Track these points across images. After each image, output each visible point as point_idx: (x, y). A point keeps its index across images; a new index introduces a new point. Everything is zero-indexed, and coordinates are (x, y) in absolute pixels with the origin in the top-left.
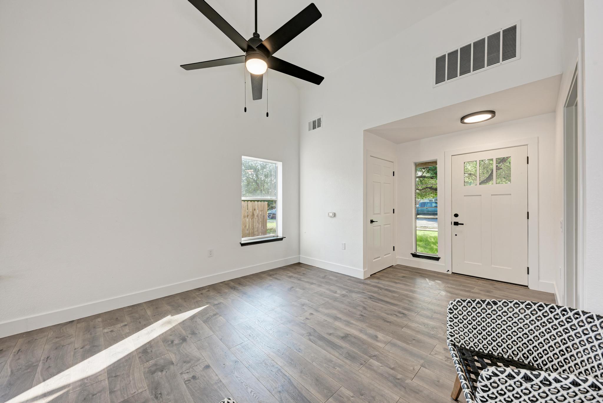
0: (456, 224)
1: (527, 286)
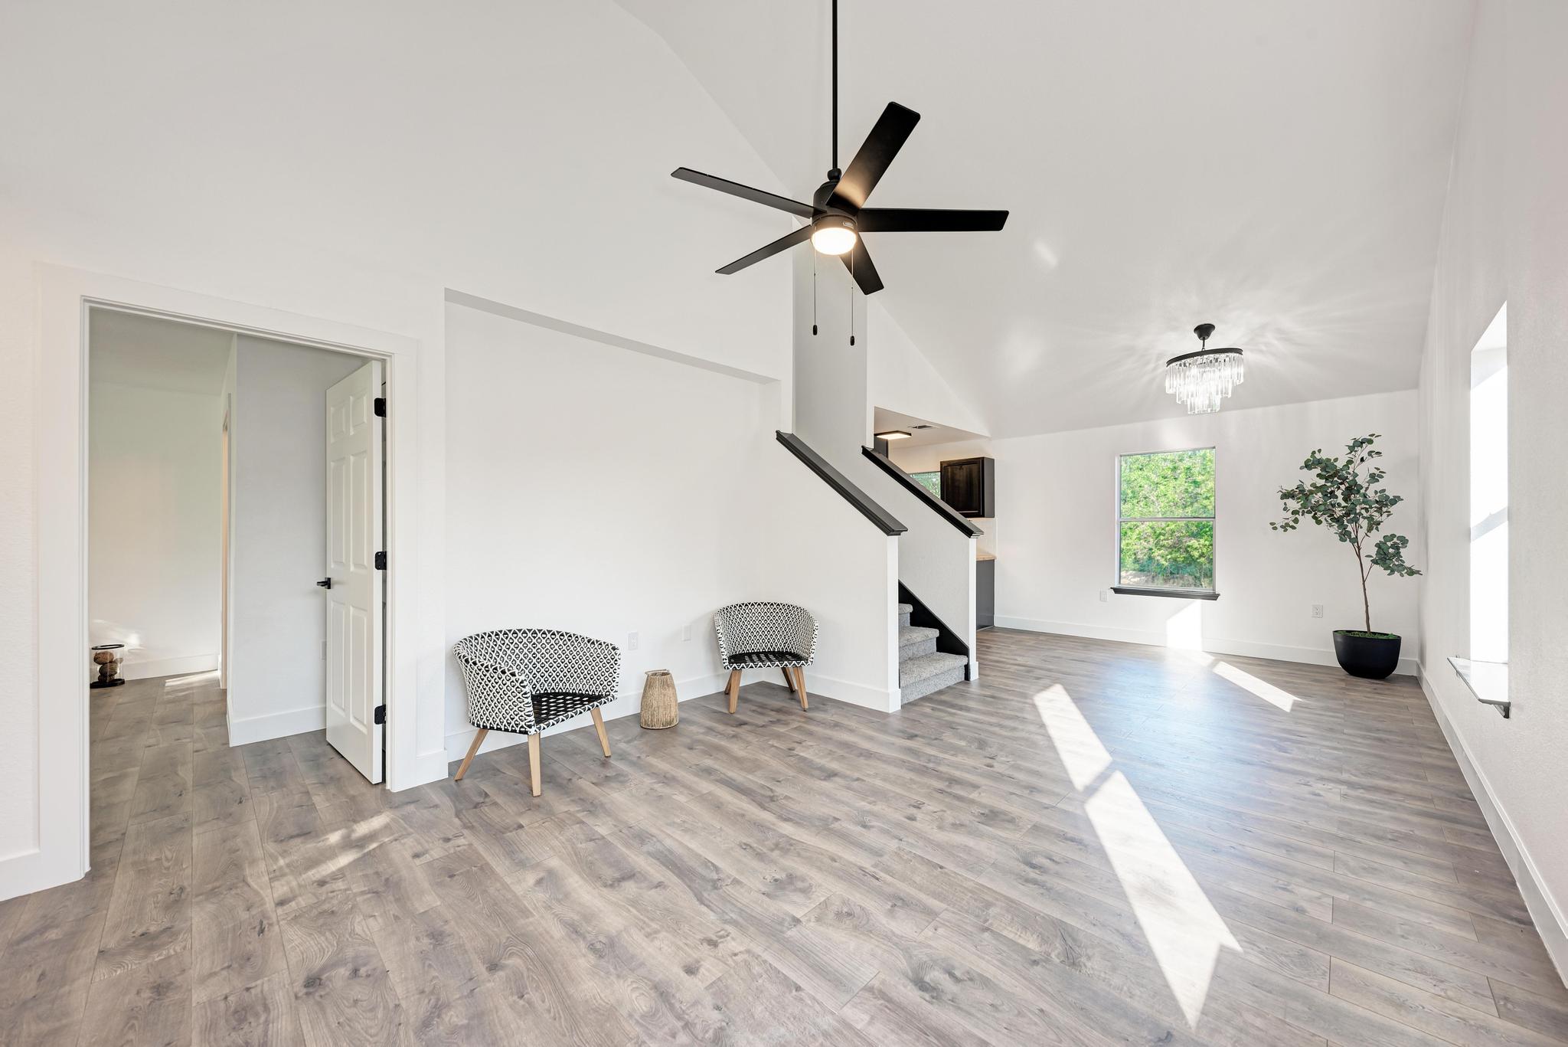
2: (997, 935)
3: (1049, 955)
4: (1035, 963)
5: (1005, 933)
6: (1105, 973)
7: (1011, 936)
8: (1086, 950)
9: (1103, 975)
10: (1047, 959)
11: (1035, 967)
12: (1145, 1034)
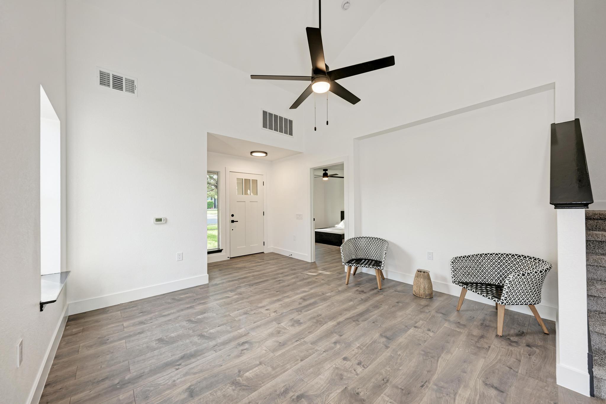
0: (233, 221)
1: (263, 252)
2: (257, 366)
3: (241, 378)
4: (239, 372)
5: (257, 368)
6: (224, 391)
7: (255, 369)
8: (237, 391)
9: (224, 390)
10: (239, 376)
11: (238, 371)
12: (197, 389)
